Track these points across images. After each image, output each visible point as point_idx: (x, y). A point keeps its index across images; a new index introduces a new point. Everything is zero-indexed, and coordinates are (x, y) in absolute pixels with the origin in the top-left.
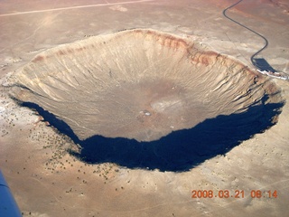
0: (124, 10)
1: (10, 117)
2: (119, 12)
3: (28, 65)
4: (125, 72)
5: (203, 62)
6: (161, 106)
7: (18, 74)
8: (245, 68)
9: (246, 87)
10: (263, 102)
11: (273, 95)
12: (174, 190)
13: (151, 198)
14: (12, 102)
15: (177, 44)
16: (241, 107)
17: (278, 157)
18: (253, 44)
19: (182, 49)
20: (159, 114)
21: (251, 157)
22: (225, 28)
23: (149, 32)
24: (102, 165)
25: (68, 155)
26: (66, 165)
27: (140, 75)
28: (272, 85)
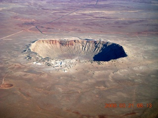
5: (71, 45)
9: (94, 46)
10: (106, 47)
11: (107, 44)
15: (56, 42)
16: (99, 51)
27: (55, 55)
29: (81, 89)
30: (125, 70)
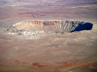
5: (52, 25)
9: (71, 25)
11: (82, 23)
29: (34, 48)
30: (83, 38)
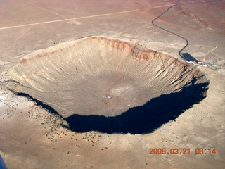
0: (79, 23)
1: (12, 104)
2: (75, 25)
3: (17, 65)
4: (87, 68)
5: (144, 58)
6: (118, 91)
7: (10, 72)
8: (176, 61)
9: (179, 74)
10: (193, 83)
11: (199, 77)
12: (144, 147)
13: (128, 153)
14: (10, 93)
15: (124, 46)
16: (177, 88)
17: (212, 119)
18: (178, 43)
19: (127, 49)
20: (117, 97)
21: (193, 121)
22: (156, 33)
23: (102, 38)
24: (89, 133)
25: (61, 128)
26: (62, 135)
27: (99, 70)
28: (198, 71)
